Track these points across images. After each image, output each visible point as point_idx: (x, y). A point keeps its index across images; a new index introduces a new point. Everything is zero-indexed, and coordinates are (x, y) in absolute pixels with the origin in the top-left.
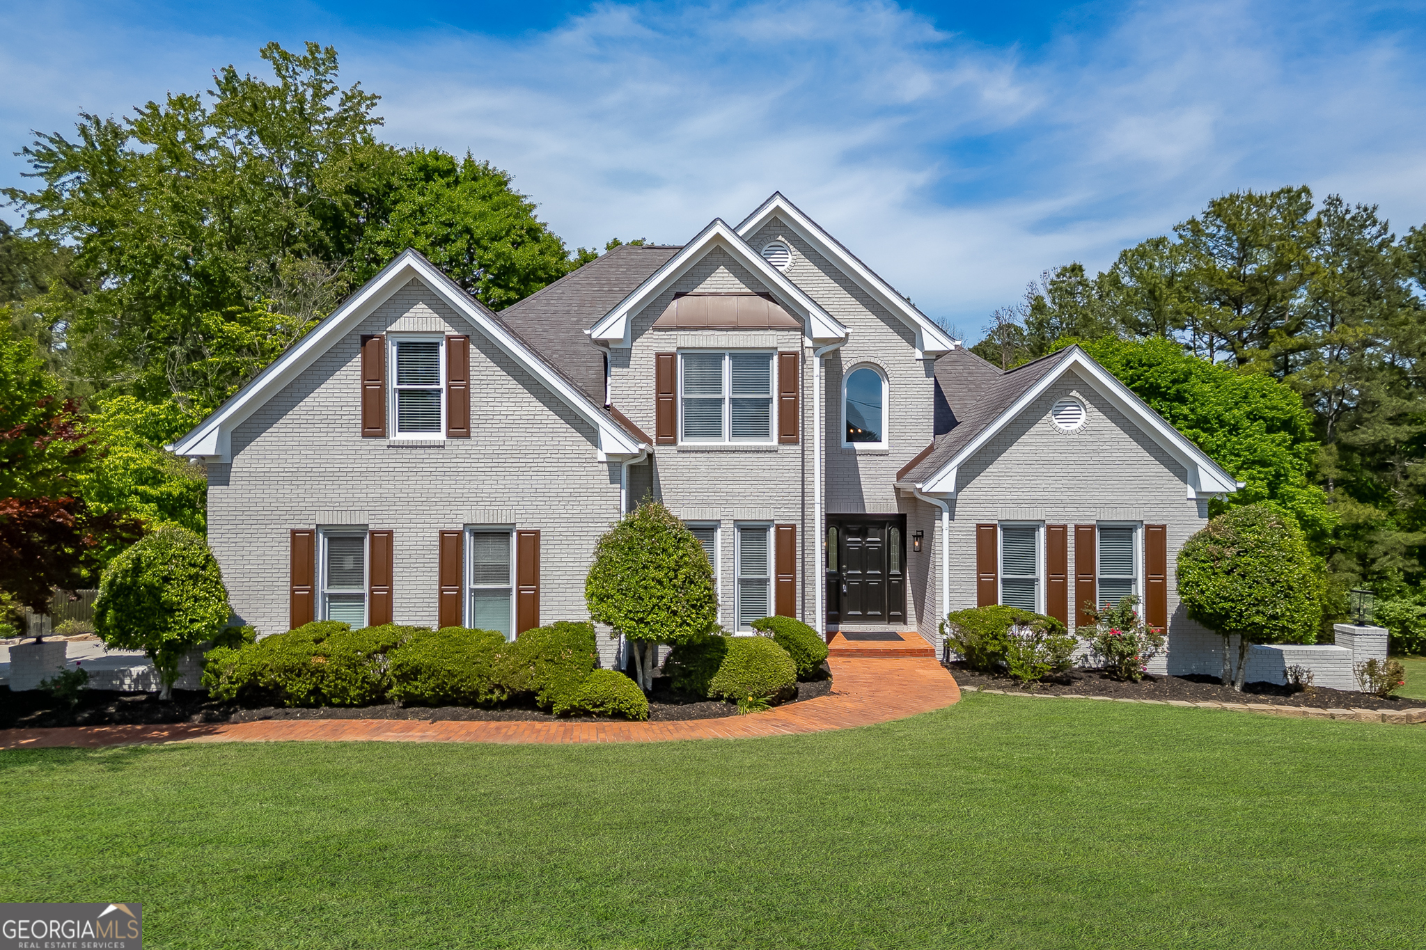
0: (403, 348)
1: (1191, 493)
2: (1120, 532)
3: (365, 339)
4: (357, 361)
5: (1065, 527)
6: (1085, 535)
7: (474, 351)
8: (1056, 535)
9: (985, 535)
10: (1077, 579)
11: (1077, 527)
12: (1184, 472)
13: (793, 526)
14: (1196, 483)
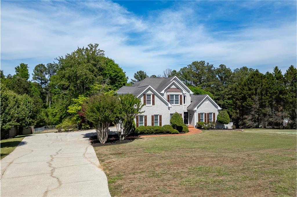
0: (147, 95)
1: (217, 109)
2: (211, 113)
3: (144, 94)
4: (143, 97)
5: (206, 113)
6: (208, 114)
7: (155, 96)
9: (199, 114)
10: (207, 119)
12: (217, 107)
14: (218, 108)
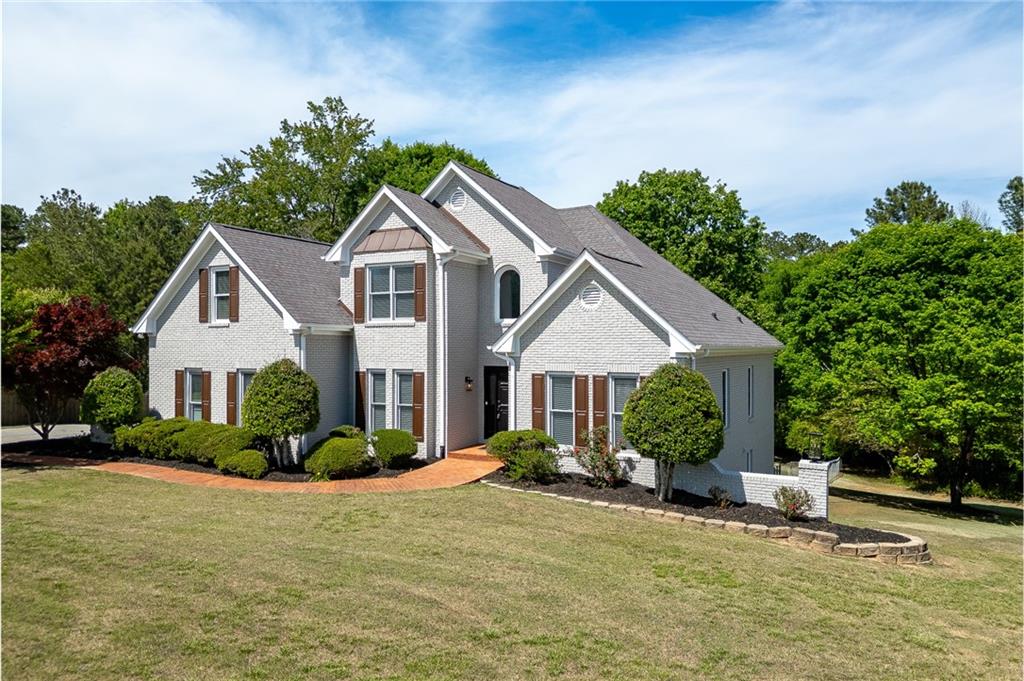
0: (218, 275)
1: (673, 353)
3: (201, 270)
4: (198, 282)
5: (586, 377)
6: (601, 383)
7: (240, 275)
8: (582, 382)
9: (538, 381)
10: (594, 414)
11: (594, 377)
13: (423, 374)
